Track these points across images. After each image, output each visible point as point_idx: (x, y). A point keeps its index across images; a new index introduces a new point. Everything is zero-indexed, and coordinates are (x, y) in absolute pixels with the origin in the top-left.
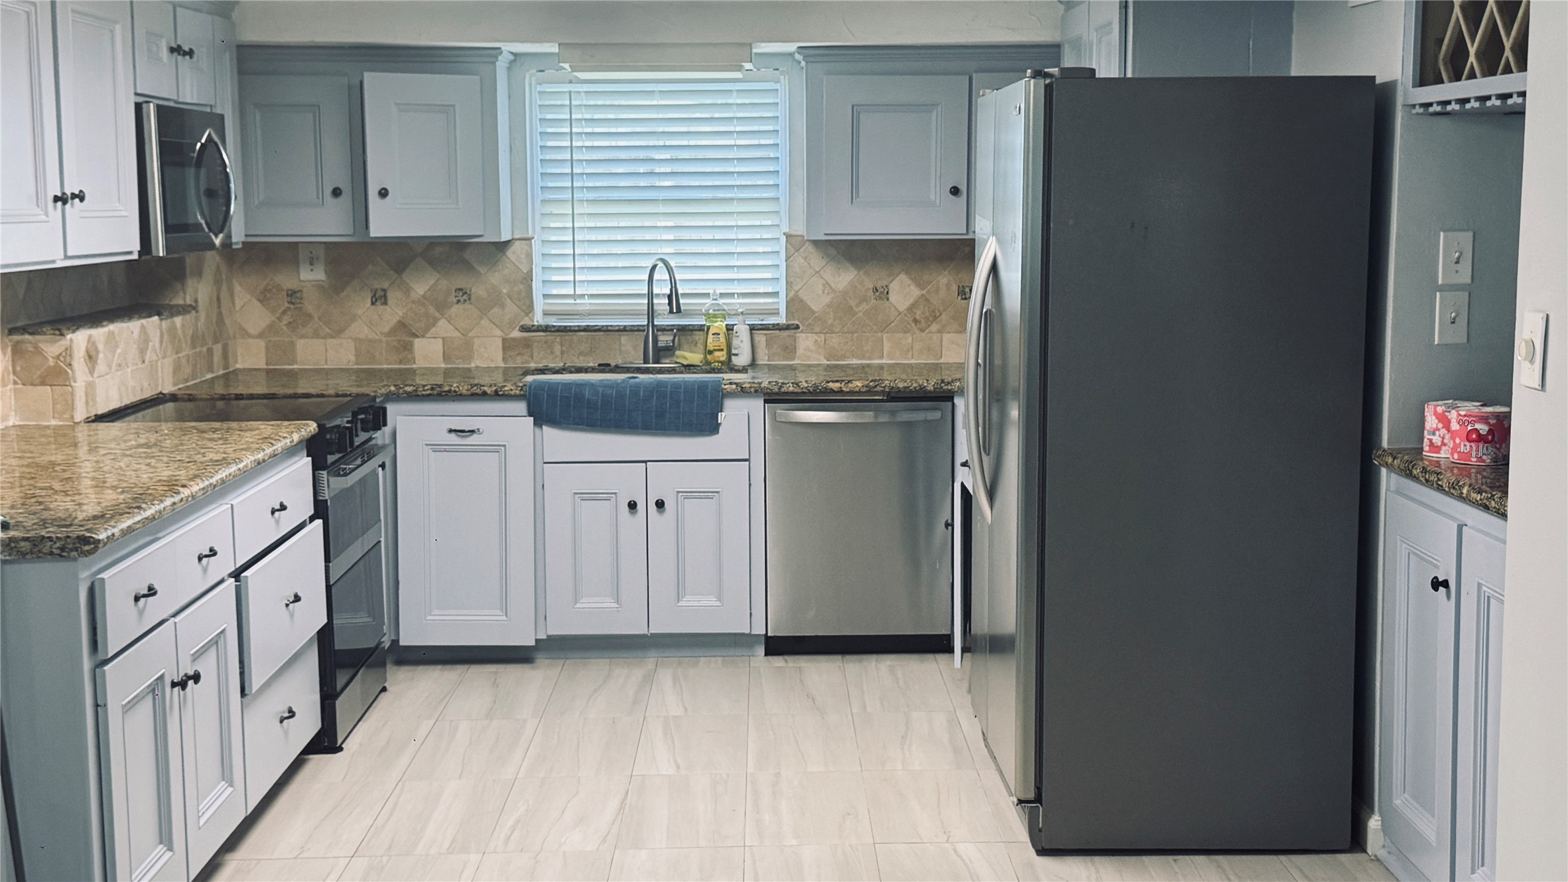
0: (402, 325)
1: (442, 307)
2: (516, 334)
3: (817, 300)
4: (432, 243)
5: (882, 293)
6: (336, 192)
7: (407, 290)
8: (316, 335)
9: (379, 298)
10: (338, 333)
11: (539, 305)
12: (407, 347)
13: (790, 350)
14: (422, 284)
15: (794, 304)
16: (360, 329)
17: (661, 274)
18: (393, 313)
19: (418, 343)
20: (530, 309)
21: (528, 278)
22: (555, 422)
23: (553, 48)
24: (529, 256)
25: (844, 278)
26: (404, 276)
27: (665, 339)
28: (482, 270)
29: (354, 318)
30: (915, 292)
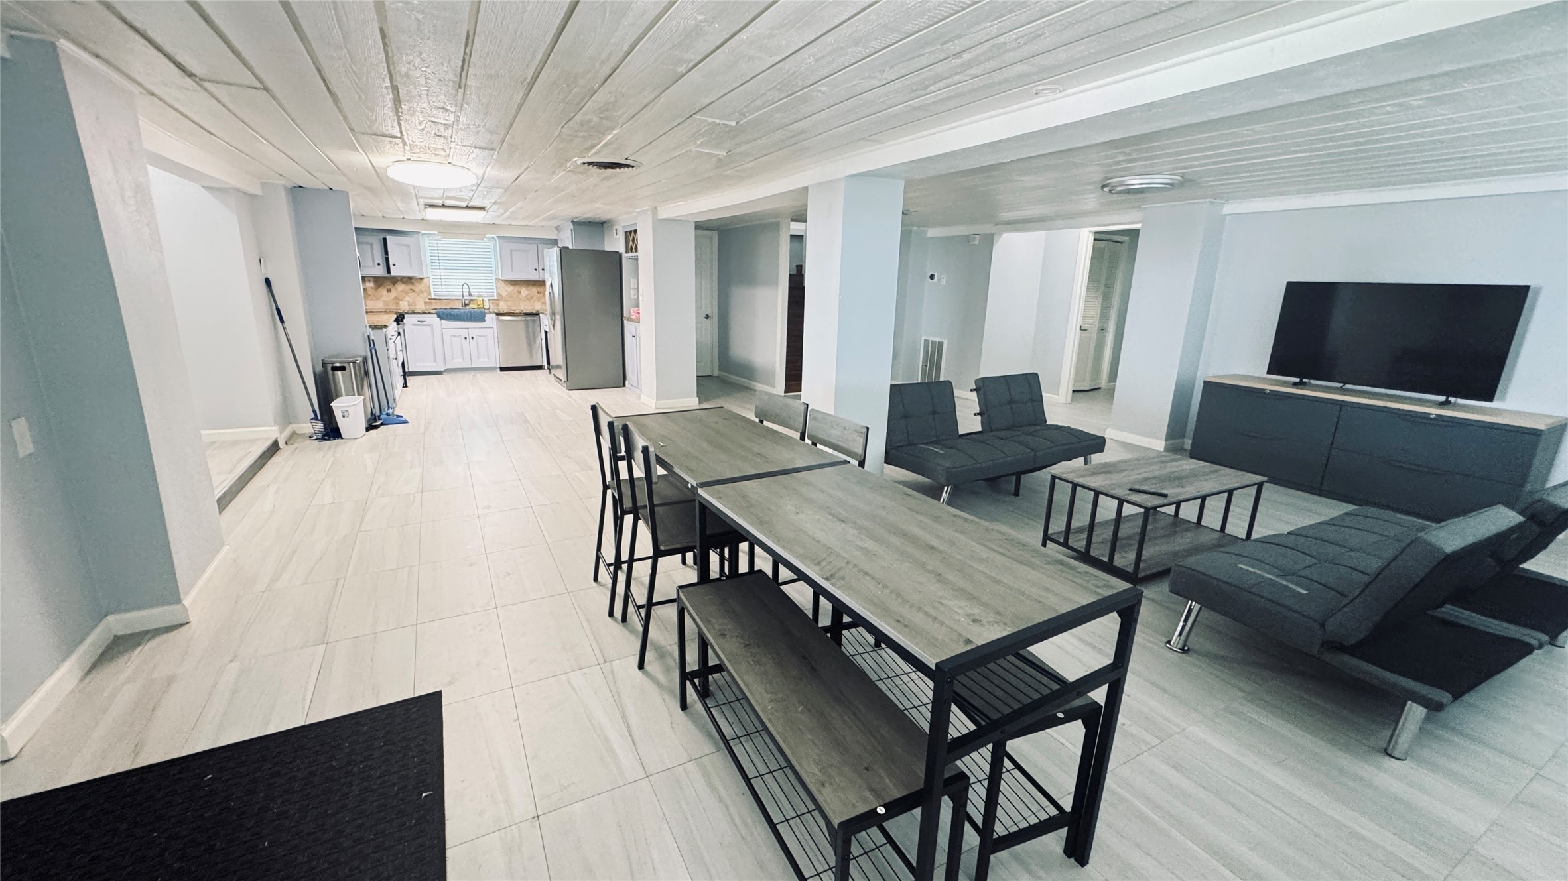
0: (396, 298)
1: (406, 293)
2: (427, 300)
3: (504, 294)
4: (403, 277)
5: (520, 292)
6: (379, 264)
7: (396, 289)
8: (372, 300)
9: (389, 291)
10: (378, 299)
11: (433, 294)
12: (398, 303)
13: (498, 305)
14: (401, 287)
15: (498, 294)
16: (384, 298)
17: (465, 286)
18: (393, 294)
19: (401, 302)
20: (430, 294)
21: (429, 287)
22: (444, 319)
23: (437, 233)
24: (429, 282)
25: (510, 288)
26: (396, 285)
27: (467, 302)
28: (417, 284)
29: (382, 296)
30: (527, 293)
